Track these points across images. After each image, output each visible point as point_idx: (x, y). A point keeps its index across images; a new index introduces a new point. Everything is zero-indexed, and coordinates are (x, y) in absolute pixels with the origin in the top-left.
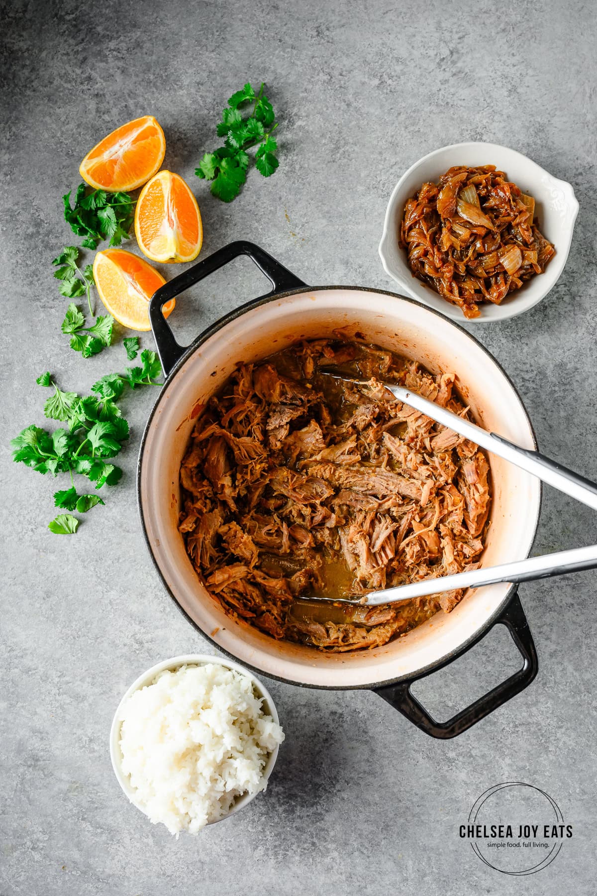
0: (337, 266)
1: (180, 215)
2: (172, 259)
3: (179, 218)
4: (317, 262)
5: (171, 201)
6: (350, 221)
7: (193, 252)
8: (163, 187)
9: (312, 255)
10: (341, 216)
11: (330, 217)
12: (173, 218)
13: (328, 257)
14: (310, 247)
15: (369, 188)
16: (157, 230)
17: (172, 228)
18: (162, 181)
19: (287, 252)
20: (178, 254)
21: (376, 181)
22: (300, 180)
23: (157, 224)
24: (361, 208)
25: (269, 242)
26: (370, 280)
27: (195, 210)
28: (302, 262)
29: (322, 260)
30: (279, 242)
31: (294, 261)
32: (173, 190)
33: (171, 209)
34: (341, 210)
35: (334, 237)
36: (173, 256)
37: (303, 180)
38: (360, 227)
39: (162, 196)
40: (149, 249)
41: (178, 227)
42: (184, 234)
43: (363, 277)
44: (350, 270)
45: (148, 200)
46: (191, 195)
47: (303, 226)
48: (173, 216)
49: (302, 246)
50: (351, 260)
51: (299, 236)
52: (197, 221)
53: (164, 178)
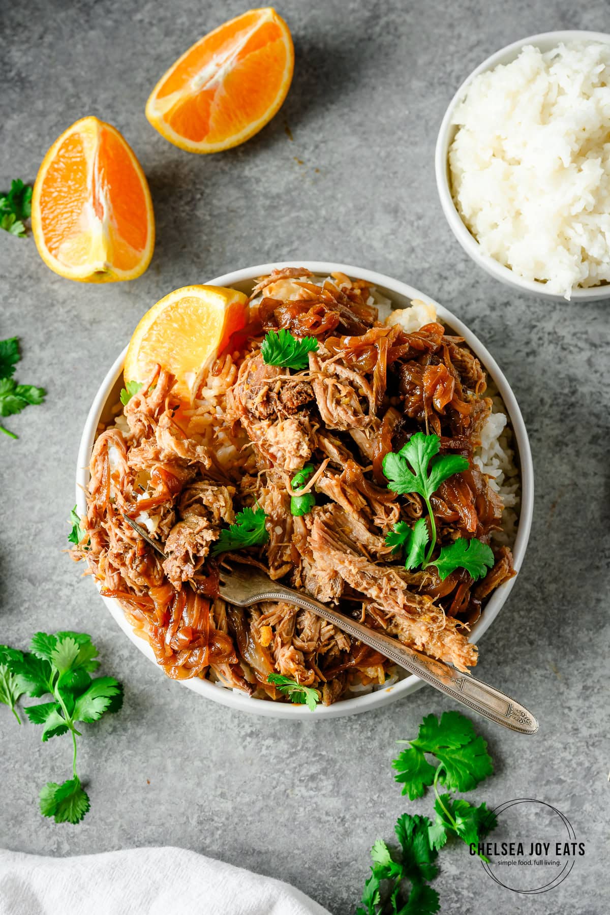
0: (379, 216)
1: (114, 198)
2: (100, 273)
3: (113, 200)
4: (342, 209)
5: (100, 170)
6: (400, 139)
7: (137, 262)
8: (86, 145)
9: (333, 197)
10: (383, 130)
11: (364, 133)
12: (102, 200)
13: (363, 201)
14: (330, 184)
15: (432, 84)
16: (73, 222)
17: (101, 218)
18: (83, 135)
19: (288, 191)
20: (110, 264)
21: (445, 73)
22: (311, 70)
23: (72, 212)
24: (418, 117)
25: (258, 175)
26: (437, 240)
27: (141, 189)
28: (316, 209)
29: (350, 205)
30: (275, 173)
31: (302, 207)
32: (103, 152)
33: (98, 184)
34: (384, 121)
35: (372, 167)
36: (101, 267)
37: (315, 69)
38: (417, 150)
39: (83, 162)
40: (56, 256)
41: (111, 218)
42: (122, 232)
43: (425, 235)
44: (400, 223)
45: (56, 170)
46: (135, 165)
47: (317, 147)
48: (103, 196)
49: (315, 182)
50: (403, 206)
51: (310, 165)
52: (144, 210)
53: (87, 130)
